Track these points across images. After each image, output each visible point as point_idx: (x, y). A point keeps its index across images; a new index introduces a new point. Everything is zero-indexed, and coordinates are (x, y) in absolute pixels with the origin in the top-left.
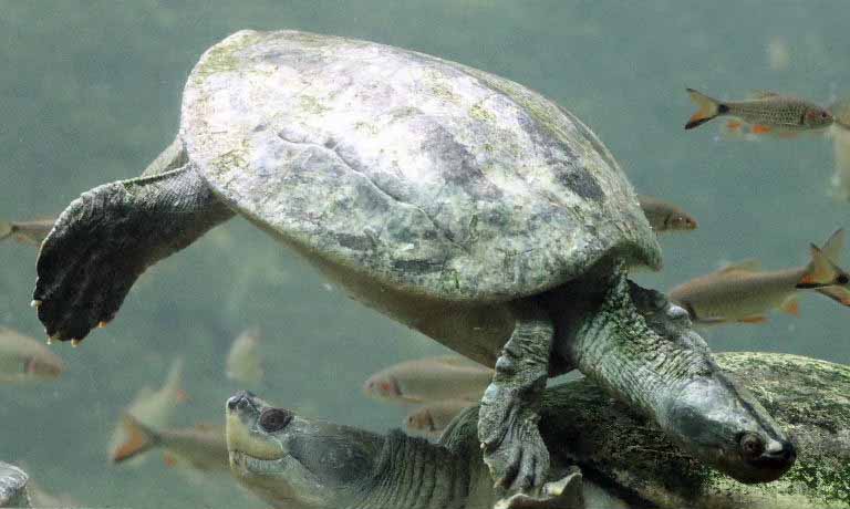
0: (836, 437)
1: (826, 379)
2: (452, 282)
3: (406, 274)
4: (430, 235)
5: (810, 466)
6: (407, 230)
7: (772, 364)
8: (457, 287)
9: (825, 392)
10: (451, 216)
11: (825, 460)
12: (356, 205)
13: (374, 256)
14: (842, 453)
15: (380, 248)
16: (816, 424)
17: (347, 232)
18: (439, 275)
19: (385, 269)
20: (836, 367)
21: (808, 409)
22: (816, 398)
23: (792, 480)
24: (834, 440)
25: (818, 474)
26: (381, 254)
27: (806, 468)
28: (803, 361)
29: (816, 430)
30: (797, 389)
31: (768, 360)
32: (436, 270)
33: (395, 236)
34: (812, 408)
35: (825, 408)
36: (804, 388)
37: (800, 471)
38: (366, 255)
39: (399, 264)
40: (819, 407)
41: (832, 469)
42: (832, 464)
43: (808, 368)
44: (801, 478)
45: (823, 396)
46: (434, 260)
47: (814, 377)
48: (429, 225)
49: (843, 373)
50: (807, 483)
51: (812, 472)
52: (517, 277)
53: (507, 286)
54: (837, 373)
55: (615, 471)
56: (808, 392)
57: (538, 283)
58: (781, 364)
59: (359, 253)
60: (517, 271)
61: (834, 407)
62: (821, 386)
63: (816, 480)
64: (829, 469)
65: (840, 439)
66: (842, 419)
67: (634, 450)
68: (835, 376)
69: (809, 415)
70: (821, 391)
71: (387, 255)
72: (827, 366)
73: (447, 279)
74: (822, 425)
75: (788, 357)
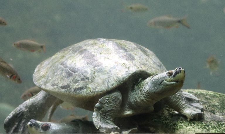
0: (215, 115)
1: (212, 97)
2: (89, 91)
3: (77, 92)
4: (83, 79)
5: (207, 124)
6: (77, 80)
7: (195, 93)
8: (90, 92)
9: (211, 101)
10: (88, 73)
11: (212, 122)
12: (65, 77)
13: (69, 89)
14: (217, 120)
15: (70, 87)
16: (209, 111)
17: (63, 85)
18: (85, 90)
19: (72, 92)
20: (214, 93)
21: (206, 107)
22: (209, 103)
23: (202, 129)
24: (214, 116)
25: (210, 127)
26: (71, 88)
27: (206, 125)
28: (204, 92)
29: (209, 113)
30: (203, 100)
31: (194, 92)
32: (85, 89)
33: (74, 82)
34: (208, 106)
35: (212, 106)
36: (205, 100)
37: (205, 126)
38: (67, 90)
39: (75, 89)
40: (209, 106)
41: (214, 125)
42: (214, 123)
43: (206, 94)
44: (205, 128)
45: (211, 102)
46: (84, 86)
47: (208, 97)
48: (82, 77)
49: (216, 95)
50: (207, 129)
51: (208, 126)
52: (106, 85)
53: (104, 88)
54: (215, 95)
55: (149, 127)
56: (206, 101)
57: (112, 86)
58: (198, 93)
59: (66, 90)
60: (106, 84)
61: (214, 106)
62: (210, 99)
63: (209, 128)
64: (213, 125)
65: (216, 115)
66: (217, 109)
67: (155, 121)
68: (214, 96)
69: (206, 108)
70: (210, 101)
71: (72, 88)
72: (212, 93)
73: (88, 90)
74: (211, 112)
75: (200, 90)
